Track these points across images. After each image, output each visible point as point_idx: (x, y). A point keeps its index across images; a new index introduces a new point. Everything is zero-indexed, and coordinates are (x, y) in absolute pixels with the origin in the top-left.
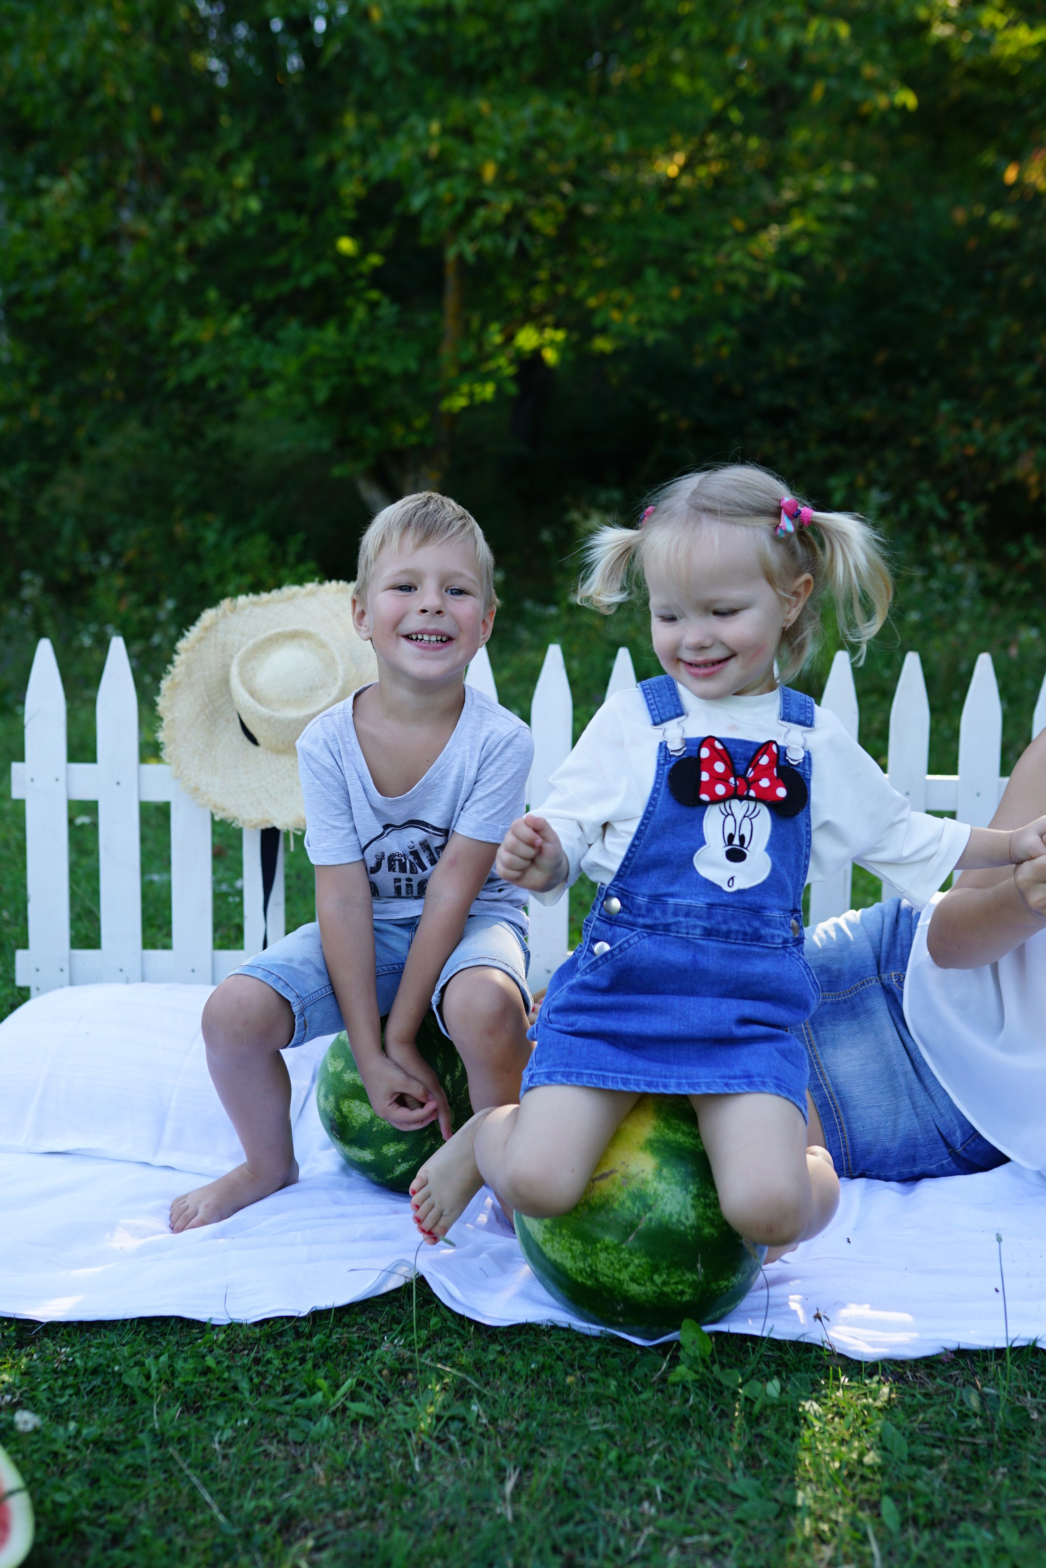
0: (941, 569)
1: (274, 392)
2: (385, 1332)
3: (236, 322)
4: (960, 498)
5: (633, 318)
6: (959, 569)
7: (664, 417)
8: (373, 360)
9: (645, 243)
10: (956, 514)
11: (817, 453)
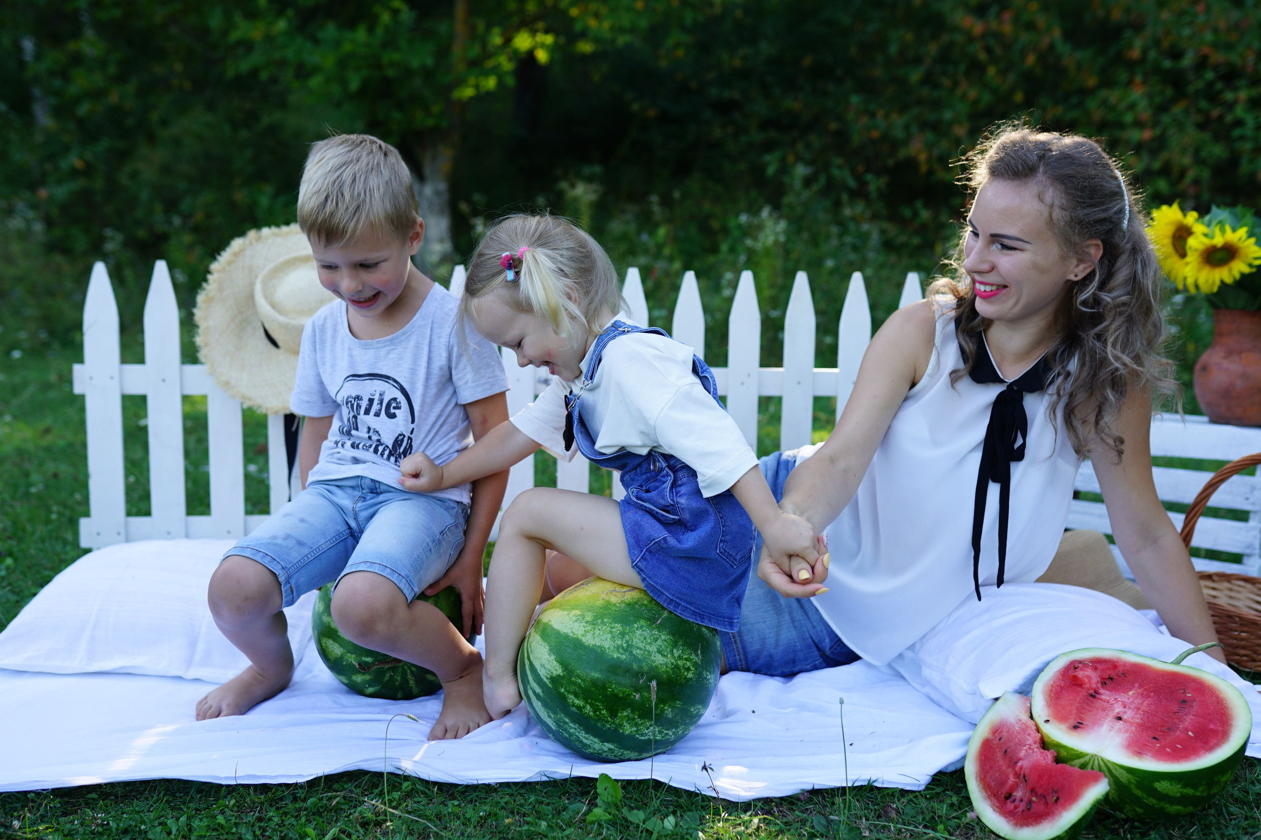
0: (852, 226)
1: (315, 82)
2: (367, 795)
3: (281, 25)
4: (867, 171)
5: (606, 25)
6: (865, 227)
7: (636, 107)
8: (396, 56)
10: (863, 184)
11: (757, 136)
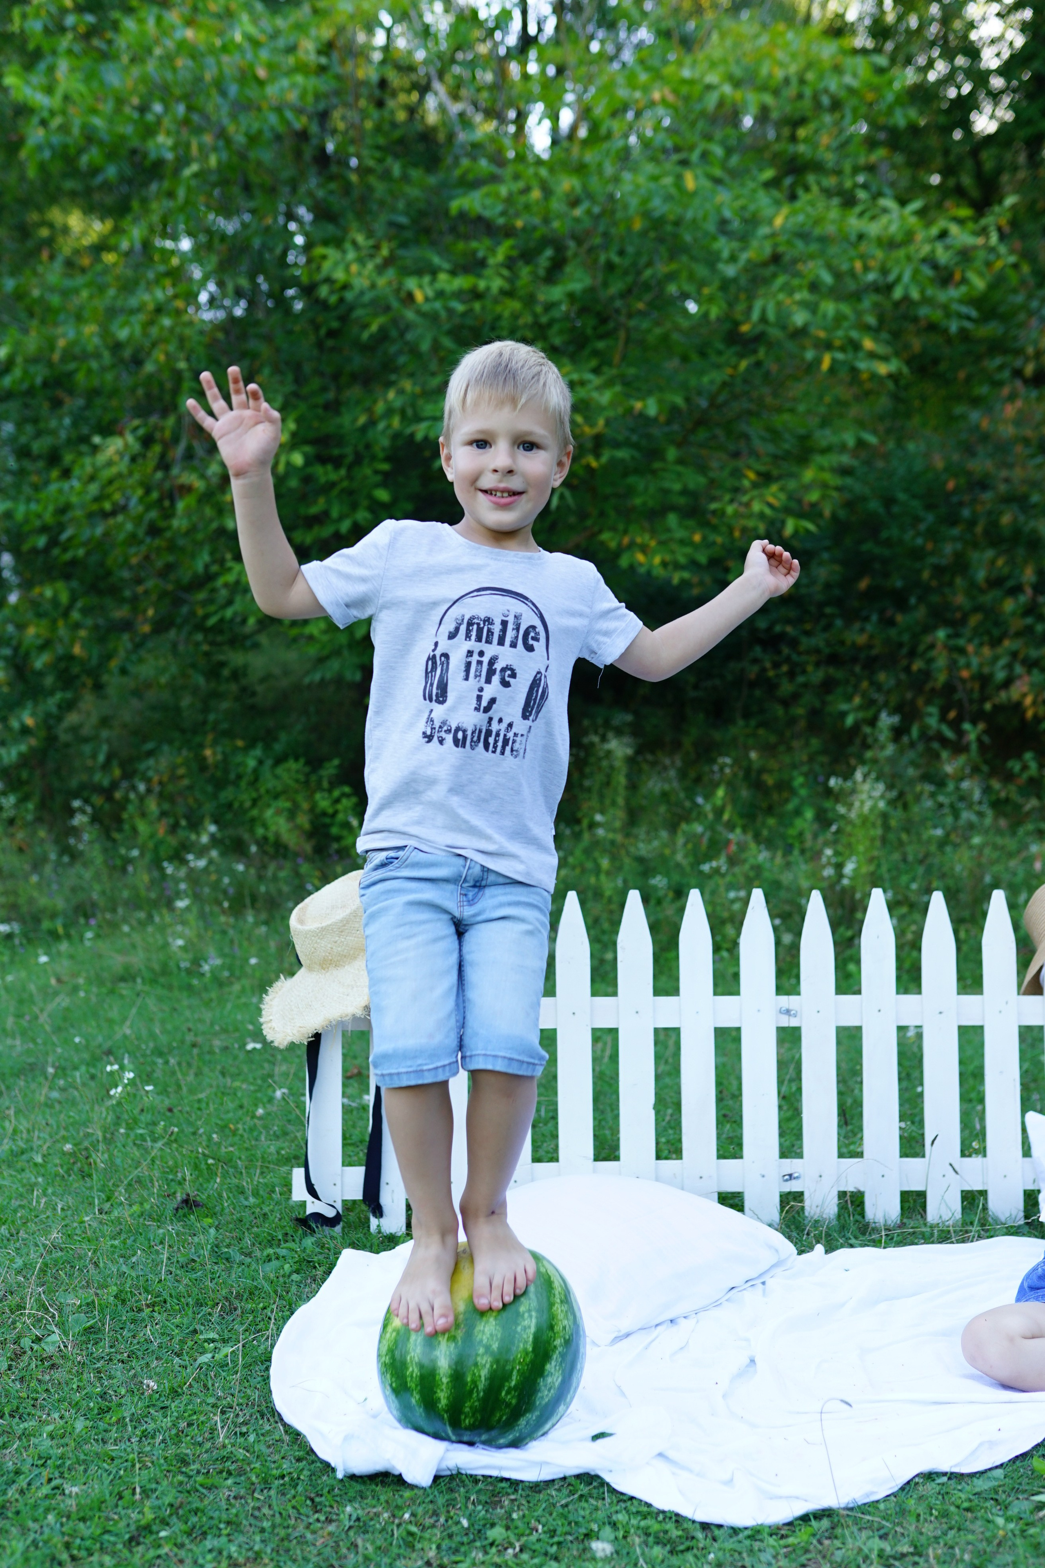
0: (951, 786)
4: (961, 717)
5: (657, 560)
6: (965, 785)
9: (666, 492)
10: (961, 733)
11: (817, 676)
